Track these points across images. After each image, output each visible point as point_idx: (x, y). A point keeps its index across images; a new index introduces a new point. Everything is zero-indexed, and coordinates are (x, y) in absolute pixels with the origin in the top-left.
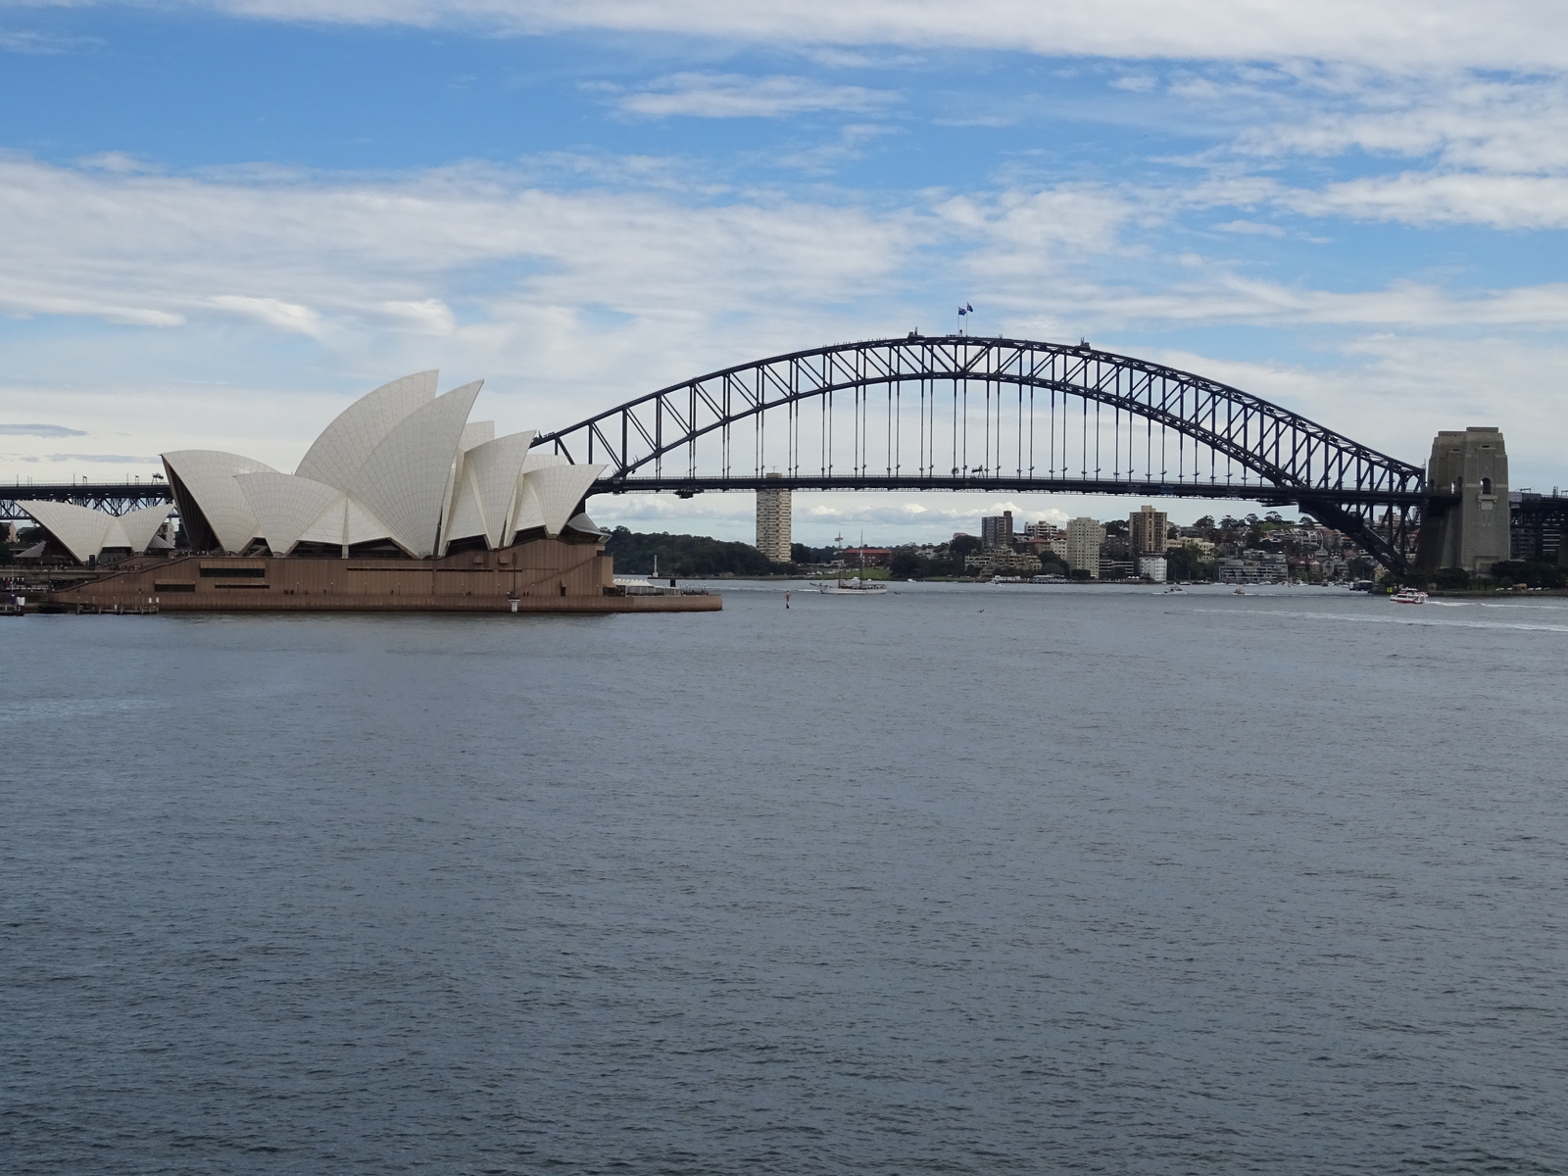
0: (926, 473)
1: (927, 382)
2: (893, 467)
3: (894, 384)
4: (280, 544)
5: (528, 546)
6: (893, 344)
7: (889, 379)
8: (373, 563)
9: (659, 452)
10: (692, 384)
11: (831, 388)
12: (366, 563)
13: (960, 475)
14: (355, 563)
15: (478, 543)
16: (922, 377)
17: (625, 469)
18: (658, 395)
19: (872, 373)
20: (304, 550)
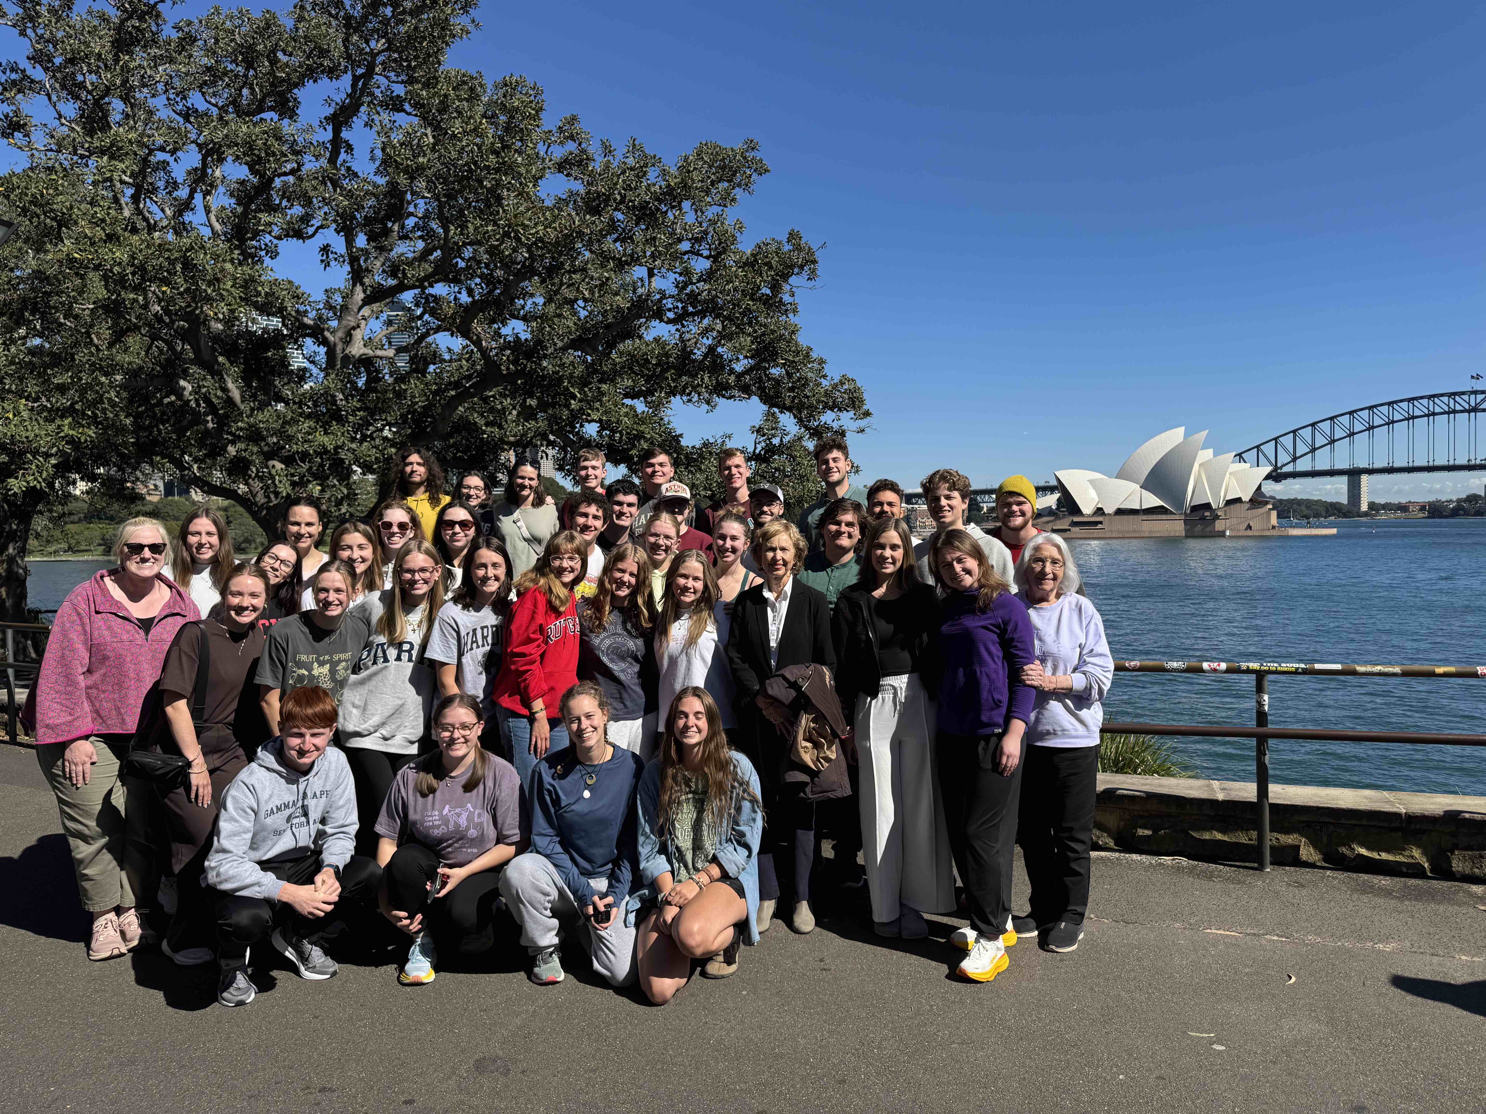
0: (1451, 463)
1: (1452, 415)
2: (1431, 460)
3: (1431, 418)
4: (1109, 510)
5: (1232, 507)
6: (1430, 397)
7: (1428, 416)
8: (1155, 517)
9: (1295, 459)
10: (1313, 425)
11: (1393, 422)
12: (1150, 517)
13: (1473, 462)
14: (1145, 517)
15: (1207, 506)
16: (1448, 413)
17: (1276, 468)
18: (1294, 432)
19: (1417, 413)
20: (1120, 512)
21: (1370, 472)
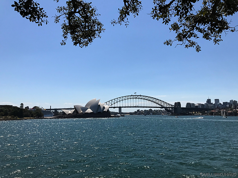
0: (133, 106)
6: (130, 96)
7: (130, 99)
9: (112, 105)
10: (114, 99)
12: (91, 114)
13: (136, 106)
15: (100, 112)
16: (133, 98)
21: (123, 107)
